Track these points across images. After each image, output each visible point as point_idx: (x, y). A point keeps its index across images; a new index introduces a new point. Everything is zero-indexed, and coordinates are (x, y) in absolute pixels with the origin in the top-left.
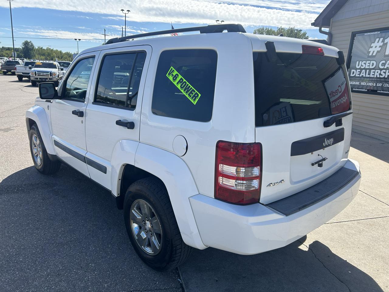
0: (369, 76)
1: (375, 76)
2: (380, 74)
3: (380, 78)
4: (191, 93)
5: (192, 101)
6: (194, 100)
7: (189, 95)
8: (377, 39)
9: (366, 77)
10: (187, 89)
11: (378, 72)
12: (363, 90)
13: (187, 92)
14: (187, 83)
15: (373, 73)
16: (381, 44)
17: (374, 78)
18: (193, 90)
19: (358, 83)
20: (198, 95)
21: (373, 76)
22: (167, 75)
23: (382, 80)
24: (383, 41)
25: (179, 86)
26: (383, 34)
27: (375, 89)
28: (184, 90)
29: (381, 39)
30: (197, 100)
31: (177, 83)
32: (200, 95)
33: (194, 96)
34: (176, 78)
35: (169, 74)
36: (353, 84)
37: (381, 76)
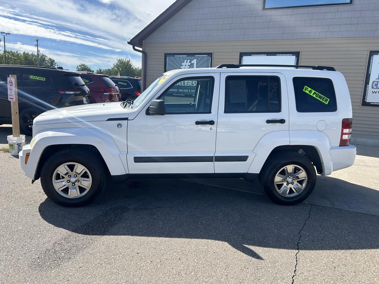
0: (184, 85)
1: (189, 85)
2: (192, 84)
3: (192, 86)
4: (323, 99)
5: (325, 103)
6: (326, 102)
7: (322, 100)
8: (186, 61)
9: (181, 86)
10: (320, 97)
11: (190, 83)
12: (181, 95)
13: (320, 99)
14: (320, 94)
15: (187, 83)
16: (190, 64)
17: (188, 86)
18: (324, 97)
19: (176, 90)
20: (328, 100)
21: (187, 85)
22: (304, 90)
23: (186, 87)
24: (190, 62)
25: (314, 96)
26: (190, 57)
27: (191, 94)
28: (319, 98)
29: (189, 61)
30: (328, 102)
31: (313, 94)
32: (329, 100)
33: (326, 100)
34: (311, 92)
35: (305, 90)
36: (172, 90)
37: (193, 85)
